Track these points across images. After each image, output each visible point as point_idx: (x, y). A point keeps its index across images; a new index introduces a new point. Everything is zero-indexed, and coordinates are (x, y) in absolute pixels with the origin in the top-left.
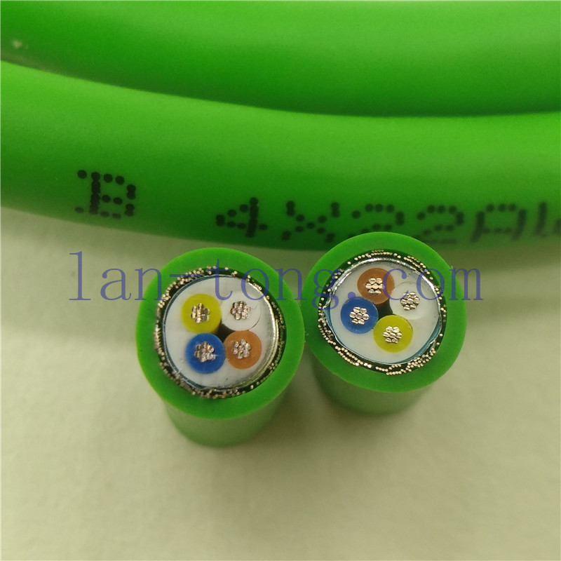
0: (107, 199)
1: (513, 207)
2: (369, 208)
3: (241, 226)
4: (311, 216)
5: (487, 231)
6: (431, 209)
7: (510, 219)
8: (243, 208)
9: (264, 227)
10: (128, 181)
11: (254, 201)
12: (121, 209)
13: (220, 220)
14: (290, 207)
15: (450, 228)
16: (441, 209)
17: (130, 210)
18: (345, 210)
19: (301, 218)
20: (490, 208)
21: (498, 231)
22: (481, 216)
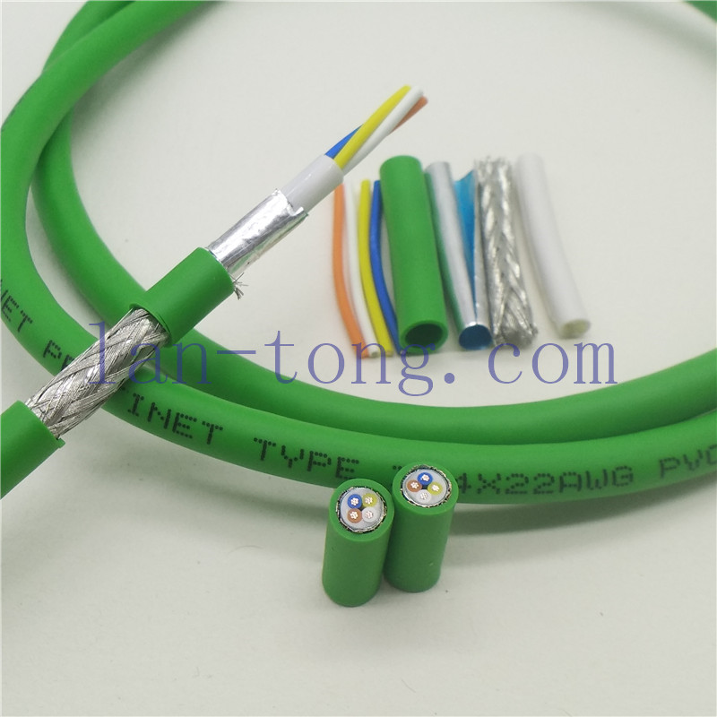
1: (575, 474)
2: (513, 475)
4: (489, 480)
5: (566, 486)
6: (539, 475)
7: (574, 480)
8: (461, 478)
9: (470, 487)
11: (465, 475)
14: (480, 476)
15: (549, 484)
16: (544, 475)
18: (503, 477)
19: (485, 482)
20: (565, 474)
21: (570, 486)
22: (561, 478)
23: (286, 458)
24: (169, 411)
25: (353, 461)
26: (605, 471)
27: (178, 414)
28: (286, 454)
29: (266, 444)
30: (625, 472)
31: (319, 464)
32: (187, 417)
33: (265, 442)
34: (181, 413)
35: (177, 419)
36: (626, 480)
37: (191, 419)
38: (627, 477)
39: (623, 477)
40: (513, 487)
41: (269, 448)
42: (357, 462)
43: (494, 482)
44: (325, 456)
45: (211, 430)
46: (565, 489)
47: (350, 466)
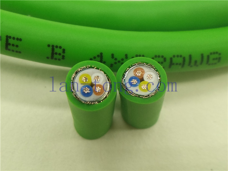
0: (56, 54)
1: (181, 56)
2: (136, 55)
4: (119, 59)
5: (173, 64)
6: (156, 56)
7: (180, 60)
8: (98, 56)
10: (63, 48)
11: (101, 54)
12: (60, 57)
14: (113, 55)
15: (162, 63)
16: (159, 56)
17: (63, 57)
18: (129, 56)
19: (116, 59)
20: (174, 56)
21: (177, 64)
22: (171, 59)
25: (18, 39)
26: (202, 56)
36: (216, 61)
38: (216, 59)
39: (214, 59)
42: (21, 40)
43: (122, 59)
46: (173, 66)
47: (15, 42)
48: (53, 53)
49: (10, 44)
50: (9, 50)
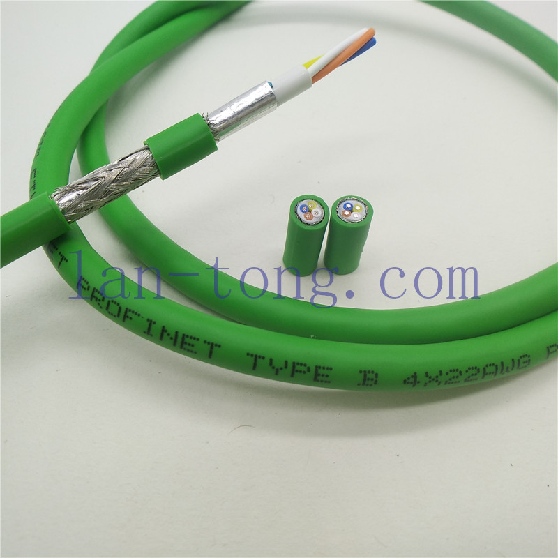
0: (368, 379)
1: (493, 364)
2: (451, 371)
3: (411, 383)
4: (433, 377)
5: (487, 374)
6: (469, 369)
8: (412, 376)
9: (419, 382)
10: (375, 372)
11: (415, 373)
12: (373, 382)
13: (405, 382)
14: (427, 373)
15: (476, 374)
16: (472, 368)
17: (376, 382)
18: (444, 373)
19: (430, 377)
20: (487, 366)
21: (490, 373)
22: (484, 369)
23: (273, 368)
24: (177, 333)
25: (328, 368)
26: (513, 360)
27: (184, 335)
28: (273, 365)
29: (256, 357)
30: (526, 359)
31: (300, 372)
32: (191, 337)
33: (256, 356)
34: (186, 334)
35: (183, 338)
36: (526, 364)
37: (194, 338)
38: (526, 362)
39: (524, 363)
40: (450, 379)
41: (259, 361)
42: (331, 369)
43: (437, 377)
44: (305, 365)
45: (212, 348)
46: (486, 376)
47: (325, 372)
48: (365, 379)
49: (319, 375)
50: (318, 381)
